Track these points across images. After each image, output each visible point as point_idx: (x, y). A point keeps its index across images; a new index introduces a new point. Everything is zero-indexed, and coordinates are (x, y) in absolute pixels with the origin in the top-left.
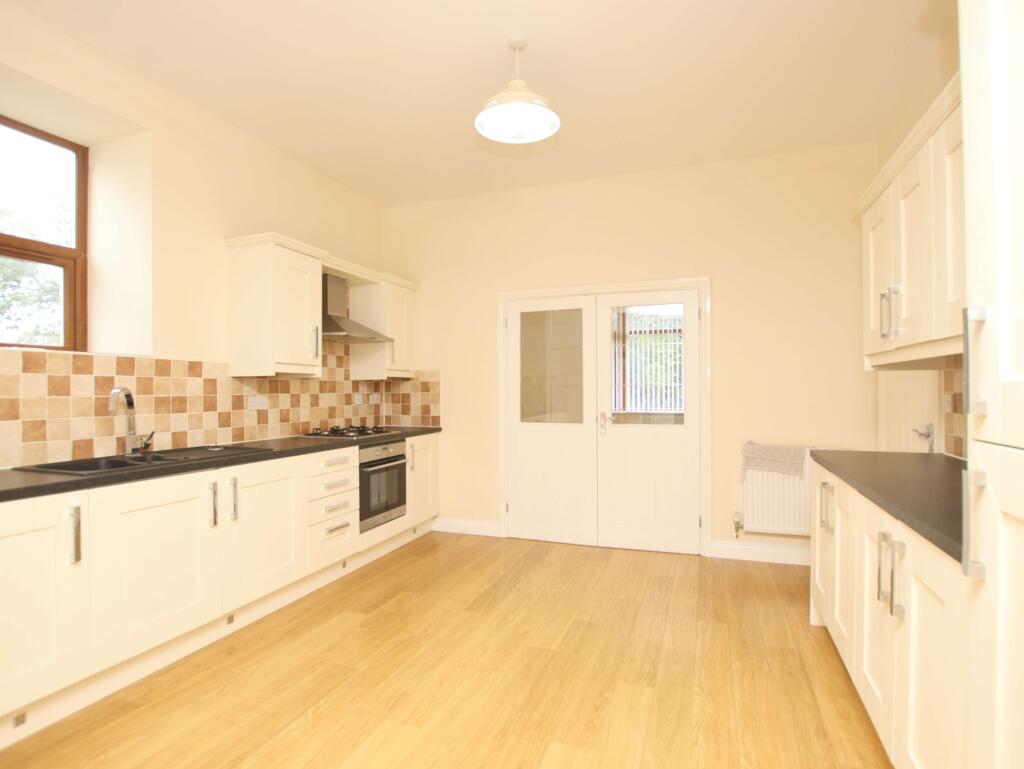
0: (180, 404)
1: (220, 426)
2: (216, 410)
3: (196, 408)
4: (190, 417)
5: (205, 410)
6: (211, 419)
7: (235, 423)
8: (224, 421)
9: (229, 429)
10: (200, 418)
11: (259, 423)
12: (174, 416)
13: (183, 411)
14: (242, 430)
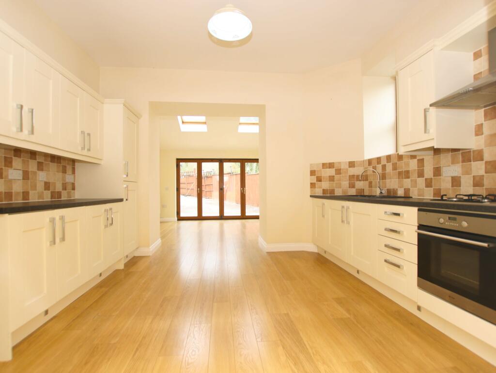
0: (407, 174)
1: (426, 187)
2: (423, 177)
3: (414, 176)
4: (411, 181)
5: (418, 177)
6: (421, 182)
7: (435, 186)
8: (429, 184)
9: (432, 189)
10: (416, 181)
11: (452, 186)
12: (405, 180)
13: (408, 177)
14: (440, 190)
